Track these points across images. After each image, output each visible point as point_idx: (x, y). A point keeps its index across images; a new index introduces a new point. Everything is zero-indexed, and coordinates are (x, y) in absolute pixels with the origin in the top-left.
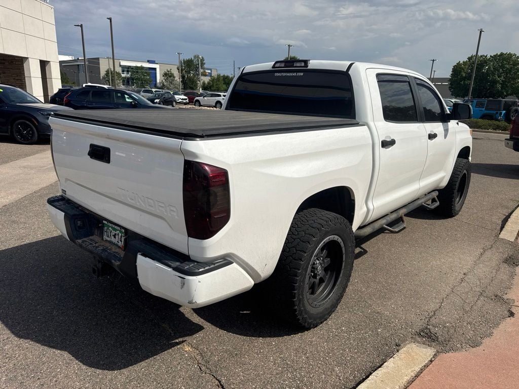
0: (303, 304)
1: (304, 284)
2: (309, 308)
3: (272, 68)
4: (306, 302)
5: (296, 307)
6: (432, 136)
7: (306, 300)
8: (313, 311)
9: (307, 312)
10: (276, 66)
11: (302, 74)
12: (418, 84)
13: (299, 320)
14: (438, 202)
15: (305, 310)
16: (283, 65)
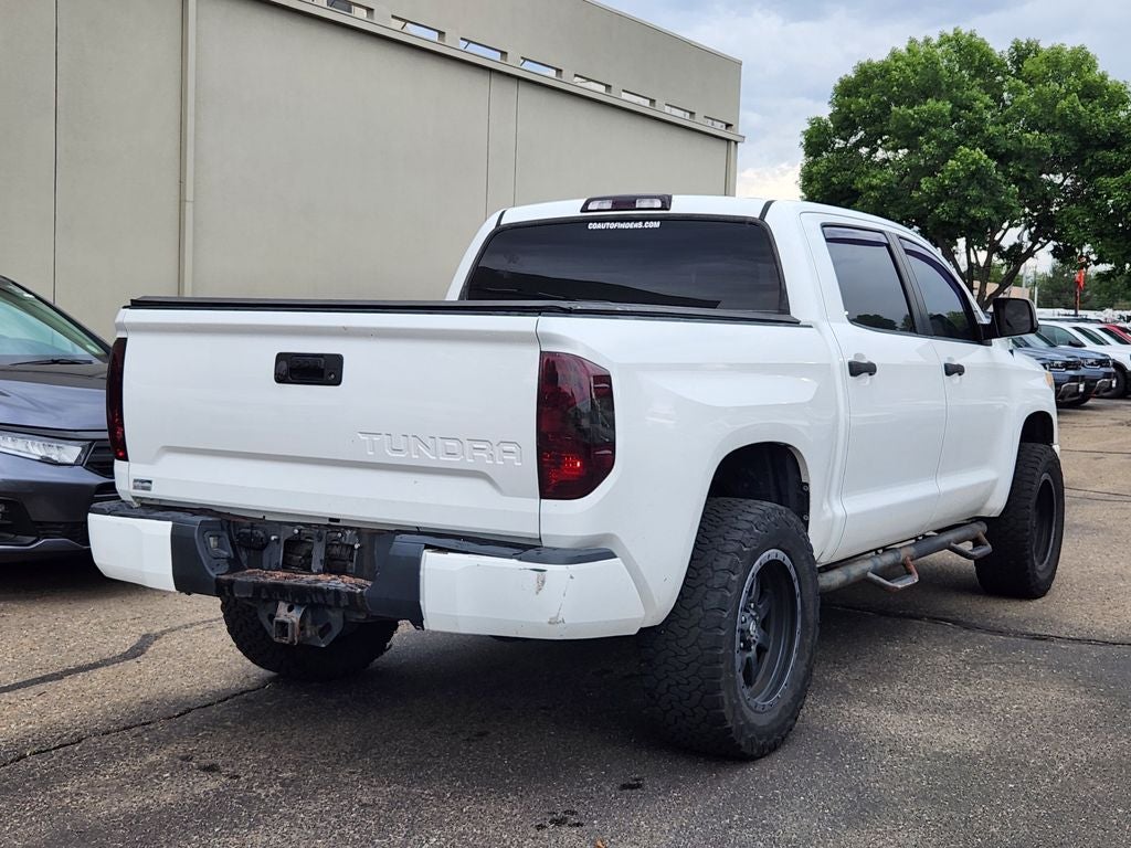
0: (742, 713)
1: (734, 673)
2: (753, 717)
3: (582, 211)
4: (745, 708)
5: (730, 725)
6: (952, 370)
7: (744, 705)
8: (762, 721)
9: (751, 727)
10: (590, 208)
11: (657, 225)
12: (908, 252)
13: (740, 746)
14: (990, 546)
15: (748, 723)
16: (608, 205)
